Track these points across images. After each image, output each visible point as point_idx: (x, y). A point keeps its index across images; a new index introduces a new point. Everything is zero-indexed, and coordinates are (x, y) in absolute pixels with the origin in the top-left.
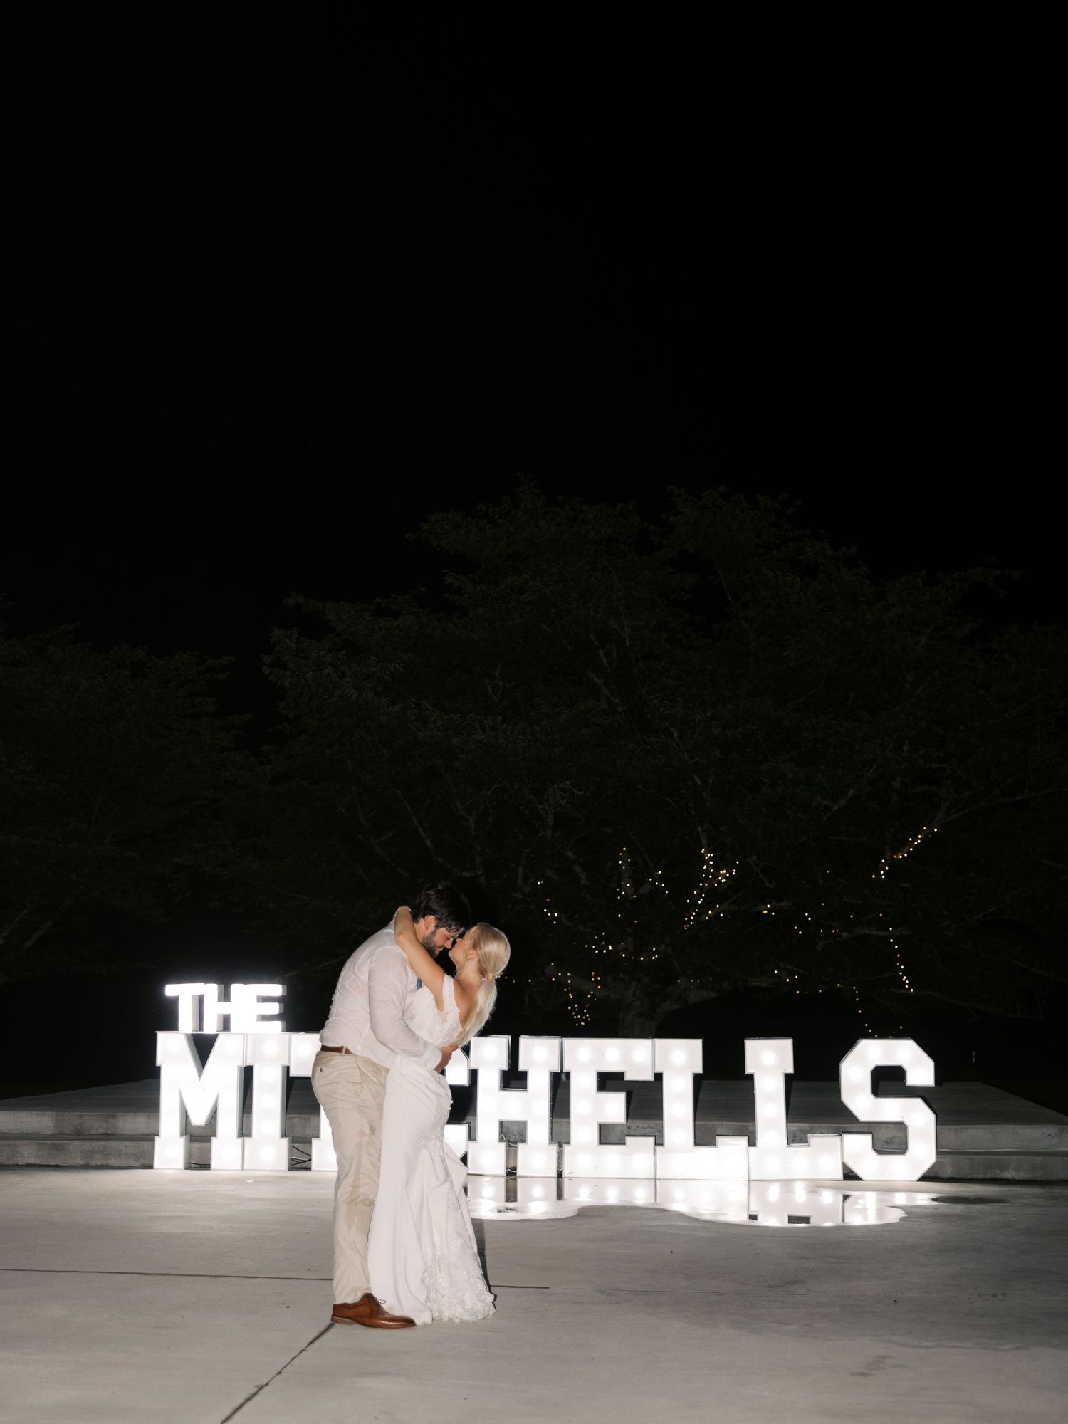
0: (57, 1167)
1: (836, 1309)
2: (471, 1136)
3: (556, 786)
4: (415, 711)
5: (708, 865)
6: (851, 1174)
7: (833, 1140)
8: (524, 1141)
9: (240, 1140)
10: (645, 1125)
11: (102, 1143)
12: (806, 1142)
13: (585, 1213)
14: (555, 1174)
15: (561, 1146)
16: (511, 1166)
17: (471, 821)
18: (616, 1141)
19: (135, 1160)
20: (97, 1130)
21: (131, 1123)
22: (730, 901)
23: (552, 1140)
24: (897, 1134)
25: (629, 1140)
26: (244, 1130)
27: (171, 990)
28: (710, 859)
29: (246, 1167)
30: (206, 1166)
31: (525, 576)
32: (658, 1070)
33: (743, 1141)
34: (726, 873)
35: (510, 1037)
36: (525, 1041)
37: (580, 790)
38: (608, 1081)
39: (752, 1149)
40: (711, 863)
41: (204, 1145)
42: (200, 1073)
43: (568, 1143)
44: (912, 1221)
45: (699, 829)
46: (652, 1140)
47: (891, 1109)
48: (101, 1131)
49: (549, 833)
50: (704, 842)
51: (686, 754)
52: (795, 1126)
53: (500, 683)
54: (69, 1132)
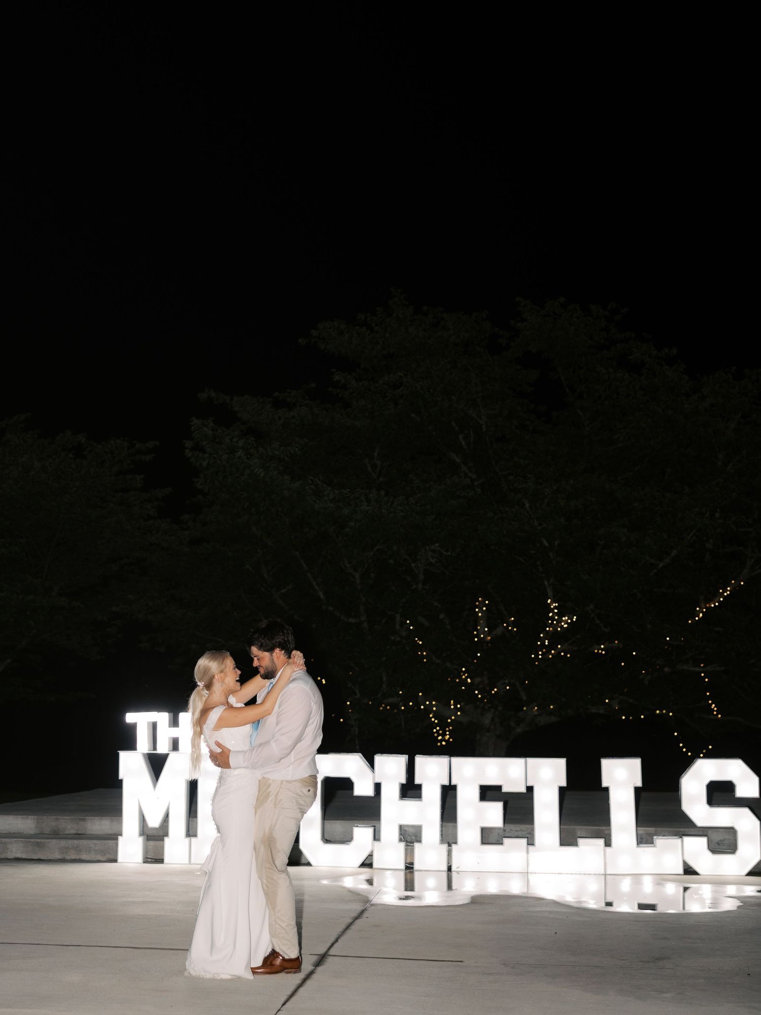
0: (39, 861)
1: (702, 981)
2: (376, 837)
3: (428, 548)
4: (312, 486)
5: (554, 613)
6: (689, 870)
7: (675, 842)
8: (420, 841)
9: (187, 840)
10: (518, 829)
11: (75, 841)
12: (652, 843)
13: (477, 901)
14: (445, 868)
15: (450, 845)
16: (408, 862)
17: (357, 577)
18: (494, 842)
19: (102, 855)
20: (69, 830)
21: (98, 825)
22: (570, 642)
23: (443, 840)
24: (727, 837)
25: (506, 841)
26: (191, 832)
27: (131, 717)
28: (555, 608)
29: (193, 861)
30: (161, 861)
31: (399, 374)
32: (529, 784)
33: (601, 842)
34: (568, 619)
35: (407, 756)
36: (420, 760)
37: (447, 551)
38: (488, 793)
39: (608, 849)
40: (556, 611)
41: (157, 843)
42: (155, 785)
43: (456, 843)
44: (748, 909)
45: (546, 583)
46: (524, 841)
47: (723, 816)
48: (73, 832)
49: (420, 586)
50: (550, 594)
51: (535, 521)
52: (642, 830)
53: (379, 463)
54: (47, 833)
